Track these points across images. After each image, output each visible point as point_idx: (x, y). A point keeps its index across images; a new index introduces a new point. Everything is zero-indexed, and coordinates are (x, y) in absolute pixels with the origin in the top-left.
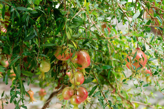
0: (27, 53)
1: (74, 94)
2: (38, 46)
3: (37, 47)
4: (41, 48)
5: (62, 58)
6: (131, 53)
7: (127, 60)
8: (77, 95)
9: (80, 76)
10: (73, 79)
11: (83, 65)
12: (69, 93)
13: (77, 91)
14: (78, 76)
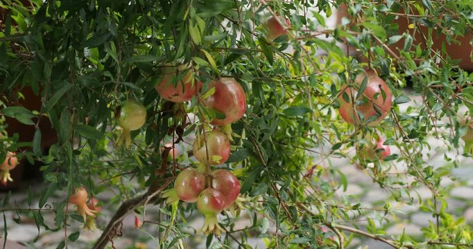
0: (88, 80)
1: (206, 187)
2: (116, 60)
3: (113, 64)
4: (124, 66)
5: (176, 95)
6: (354, 81)
7: (343, 97)
8: (212, 187)
9: (221, 141)
10: (204, 149)
11: (227, 113)
12: (192, 184)
13: (212, 178)
14: (216, 142)
